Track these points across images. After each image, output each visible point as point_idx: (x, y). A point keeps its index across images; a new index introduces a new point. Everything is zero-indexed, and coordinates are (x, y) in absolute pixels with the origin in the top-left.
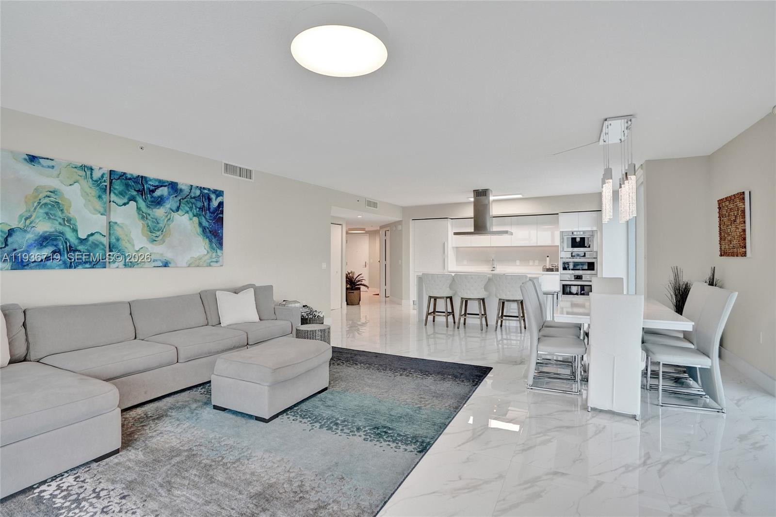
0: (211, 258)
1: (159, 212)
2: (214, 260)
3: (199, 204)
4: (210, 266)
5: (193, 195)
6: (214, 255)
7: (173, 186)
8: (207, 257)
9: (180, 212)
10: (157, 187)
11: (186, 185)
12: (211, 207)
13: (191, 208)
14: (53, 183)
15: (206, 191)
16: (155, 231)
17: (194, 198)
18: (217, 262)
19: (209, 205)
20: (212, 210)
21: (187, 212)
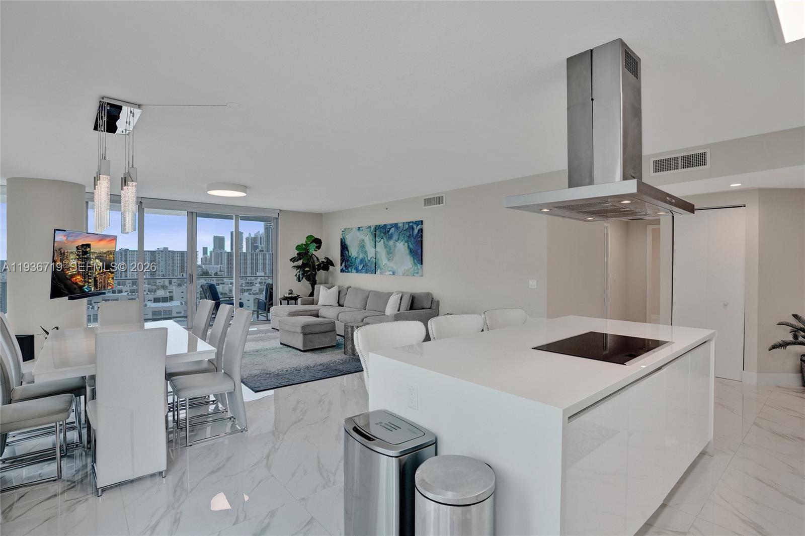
0: (414, 270)
1: (391, 243)
2: (416, 272)
3: (408, 234)
4: (414, 275)
5: (405, 229)
6: (416, 268)
7: (396, 226)
8: (412, 269)
9: (399, 241)
10: (390, 229)
11: (401, 223)
12: (414, 234)
13: (404, 237)
14: (362, 237)
15: (411, 224)
16: (390, 253)
17: (406, 230)
18: (417, 273)
19: (413, 233)
20: (414, 237)
21: (402, 241)
